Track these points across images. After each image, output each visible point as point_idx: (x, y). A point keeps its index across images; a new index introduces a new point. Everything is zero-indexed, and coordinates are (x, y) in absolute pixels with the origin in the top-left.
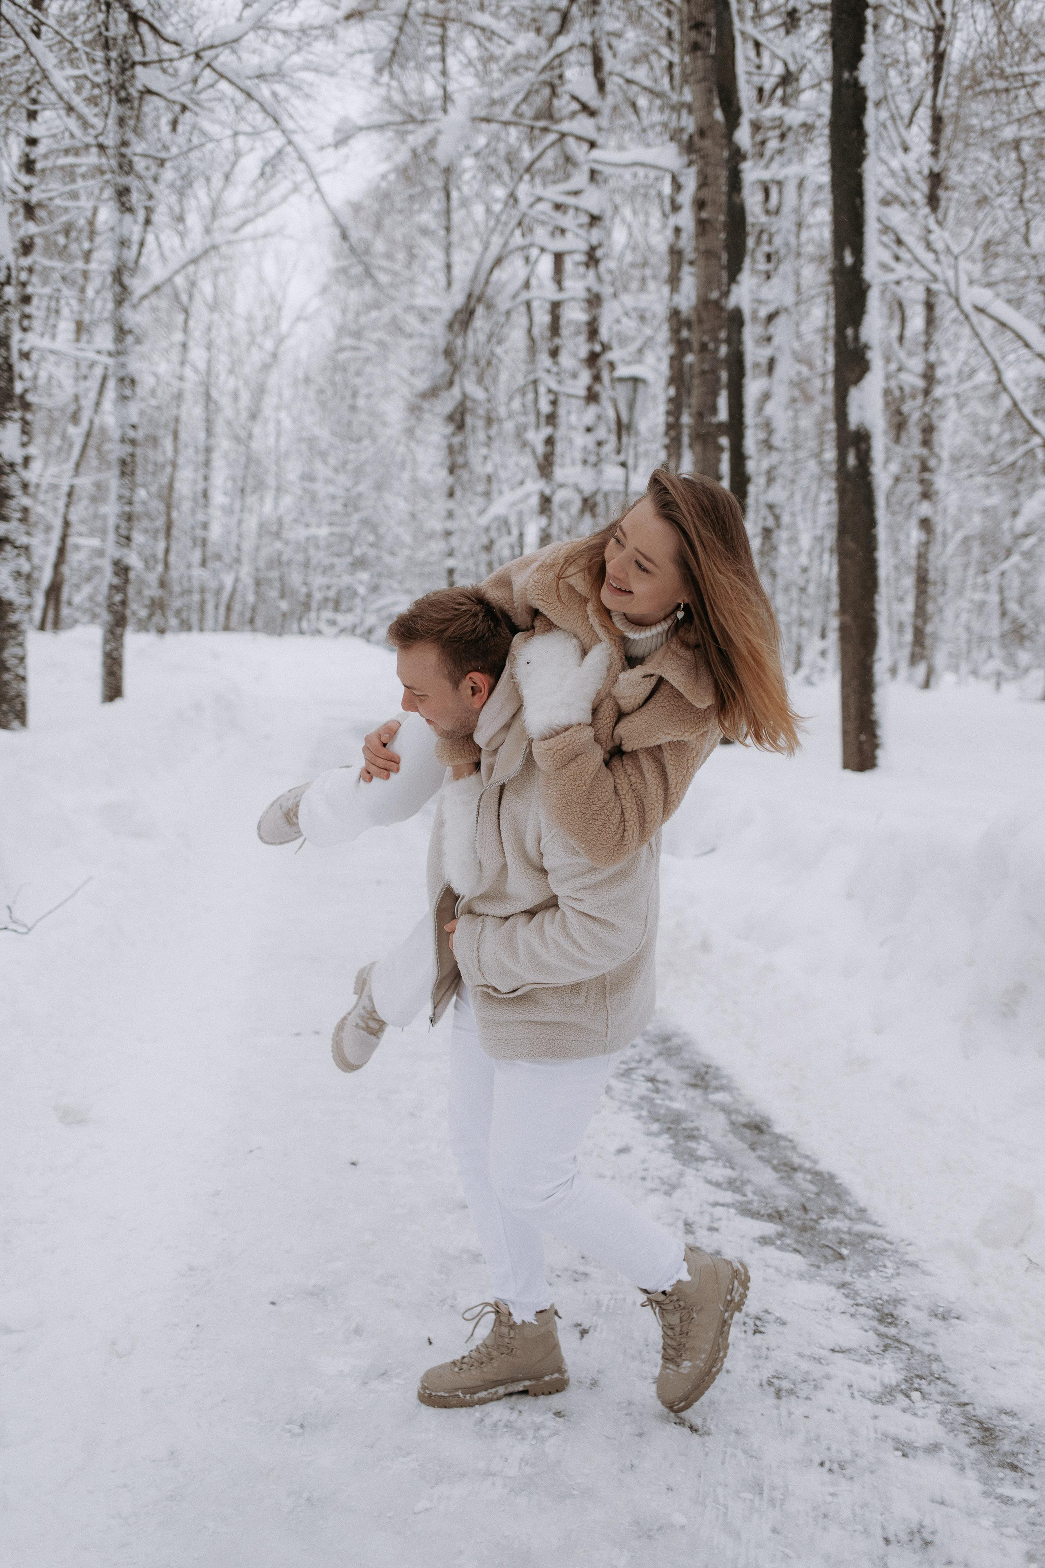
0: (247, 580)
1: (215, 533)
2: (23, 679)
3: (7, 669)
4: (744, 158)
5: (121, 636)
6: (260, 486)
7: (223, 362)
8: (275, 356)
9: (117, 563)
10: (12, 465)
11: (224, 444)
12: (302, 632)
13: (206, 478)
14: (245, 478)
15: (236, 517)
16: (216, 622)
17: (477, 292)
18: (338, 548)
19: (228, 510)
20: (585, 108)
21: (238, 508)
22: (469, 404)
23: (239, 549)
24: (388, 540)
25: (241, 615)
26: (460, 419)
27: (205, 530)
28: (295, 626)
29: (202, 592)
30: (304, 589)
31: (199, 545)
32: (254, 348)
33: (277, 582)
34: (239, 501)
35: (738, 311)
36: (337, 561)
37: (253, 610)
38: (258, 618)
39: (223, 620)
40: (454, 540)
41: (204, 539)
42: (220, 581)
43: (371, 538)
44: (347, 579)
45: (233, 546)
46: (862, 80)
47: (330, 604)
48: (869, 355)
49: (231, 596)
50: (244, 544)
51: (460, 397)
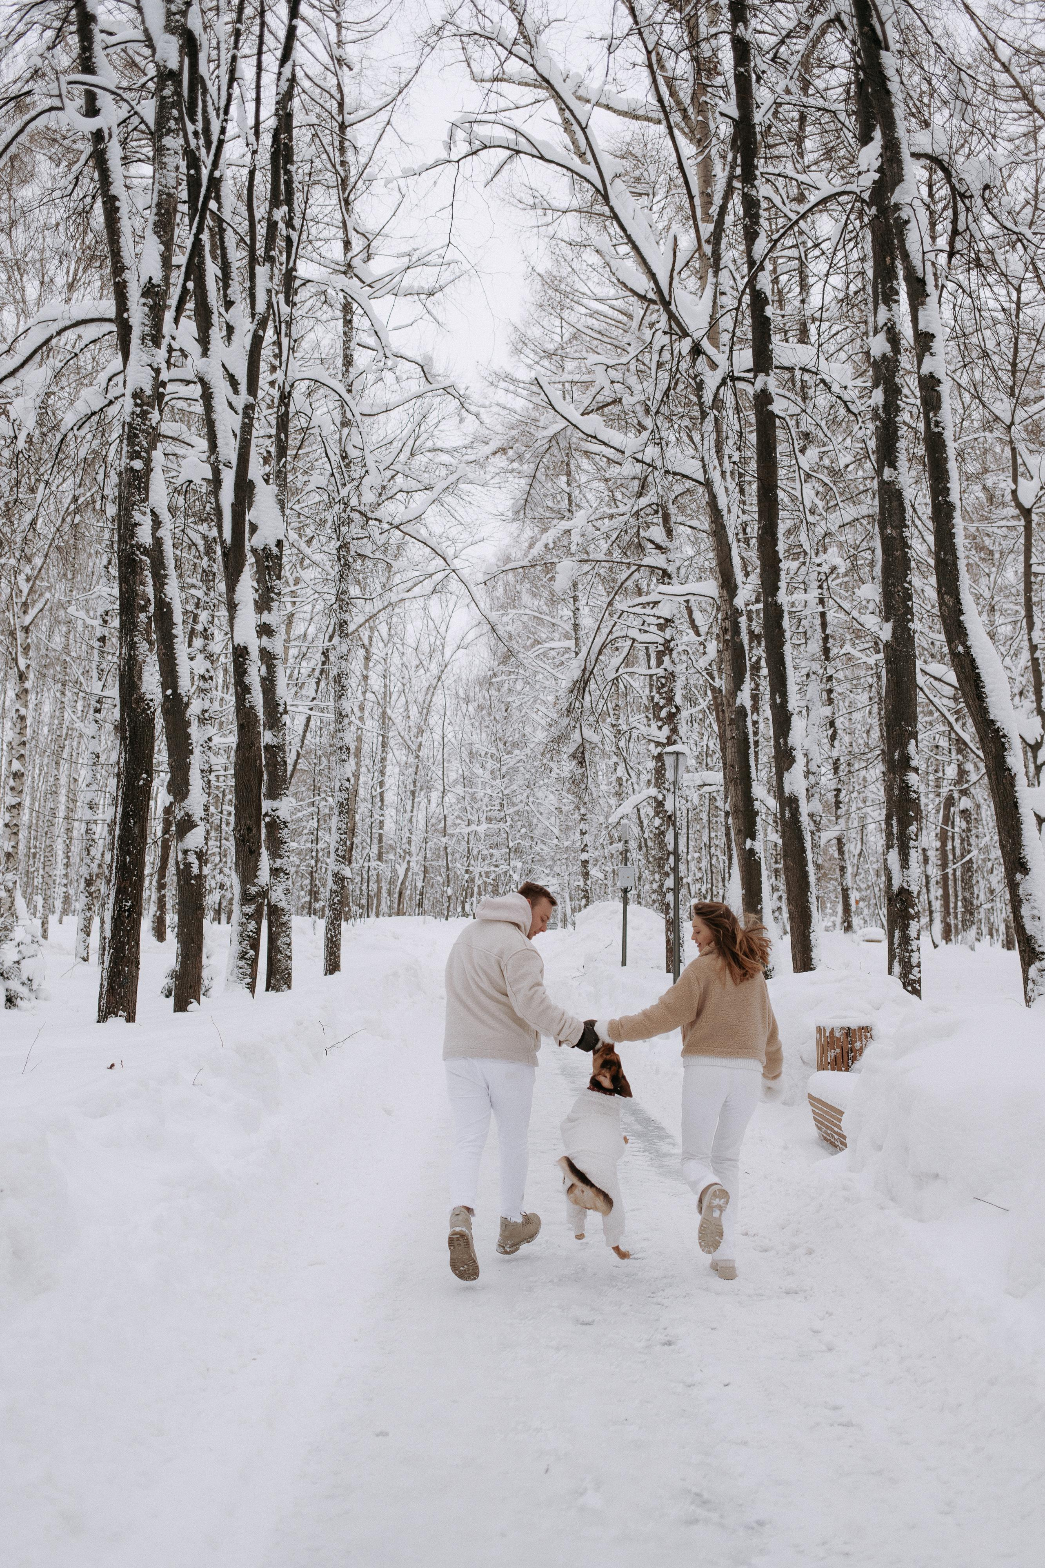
0: (416, 867)
1: (389, 827)
2: (290, 958)
3: (280, 952)
5: (339, 925)
7: (396, 687)
8: (439, 679)
9: (336, 875)
10: (285, 823)
11: (397, 755)
12: (465, 915)
13: (382, 784)
14: (415, 782)
15: (407, 816)
16: (390, 907)
17: (589, 668)
18: (495, 839)
19: (400, 809)
20: (658, 547)
21: (409, 808)
22: (587, 745)
23: (409, 843)
24: (538, 832)
25: (411, 899)
26: (580, 757)
27: (381, 828)
28: (459, 909)
29: (378, 881)
30: (467, 876)
31: (376, 841)
32: (422, 671)
33: (443, 870)
34: (410, 803)
35: (743, 708)
36: (494, 851)
37: (422, 894)
38: (426, 902)
39: (396, 905)
40: (587, 838)
41: (380, 835)
42: (394, 871)
43: (523, 830)
44: (504, 867)
45: (405, 840)
46: (779, 601)
47: (490, 888)
48: (794, 753)
49: (403, 883)
50: (413, 837)
51: (580, 741)
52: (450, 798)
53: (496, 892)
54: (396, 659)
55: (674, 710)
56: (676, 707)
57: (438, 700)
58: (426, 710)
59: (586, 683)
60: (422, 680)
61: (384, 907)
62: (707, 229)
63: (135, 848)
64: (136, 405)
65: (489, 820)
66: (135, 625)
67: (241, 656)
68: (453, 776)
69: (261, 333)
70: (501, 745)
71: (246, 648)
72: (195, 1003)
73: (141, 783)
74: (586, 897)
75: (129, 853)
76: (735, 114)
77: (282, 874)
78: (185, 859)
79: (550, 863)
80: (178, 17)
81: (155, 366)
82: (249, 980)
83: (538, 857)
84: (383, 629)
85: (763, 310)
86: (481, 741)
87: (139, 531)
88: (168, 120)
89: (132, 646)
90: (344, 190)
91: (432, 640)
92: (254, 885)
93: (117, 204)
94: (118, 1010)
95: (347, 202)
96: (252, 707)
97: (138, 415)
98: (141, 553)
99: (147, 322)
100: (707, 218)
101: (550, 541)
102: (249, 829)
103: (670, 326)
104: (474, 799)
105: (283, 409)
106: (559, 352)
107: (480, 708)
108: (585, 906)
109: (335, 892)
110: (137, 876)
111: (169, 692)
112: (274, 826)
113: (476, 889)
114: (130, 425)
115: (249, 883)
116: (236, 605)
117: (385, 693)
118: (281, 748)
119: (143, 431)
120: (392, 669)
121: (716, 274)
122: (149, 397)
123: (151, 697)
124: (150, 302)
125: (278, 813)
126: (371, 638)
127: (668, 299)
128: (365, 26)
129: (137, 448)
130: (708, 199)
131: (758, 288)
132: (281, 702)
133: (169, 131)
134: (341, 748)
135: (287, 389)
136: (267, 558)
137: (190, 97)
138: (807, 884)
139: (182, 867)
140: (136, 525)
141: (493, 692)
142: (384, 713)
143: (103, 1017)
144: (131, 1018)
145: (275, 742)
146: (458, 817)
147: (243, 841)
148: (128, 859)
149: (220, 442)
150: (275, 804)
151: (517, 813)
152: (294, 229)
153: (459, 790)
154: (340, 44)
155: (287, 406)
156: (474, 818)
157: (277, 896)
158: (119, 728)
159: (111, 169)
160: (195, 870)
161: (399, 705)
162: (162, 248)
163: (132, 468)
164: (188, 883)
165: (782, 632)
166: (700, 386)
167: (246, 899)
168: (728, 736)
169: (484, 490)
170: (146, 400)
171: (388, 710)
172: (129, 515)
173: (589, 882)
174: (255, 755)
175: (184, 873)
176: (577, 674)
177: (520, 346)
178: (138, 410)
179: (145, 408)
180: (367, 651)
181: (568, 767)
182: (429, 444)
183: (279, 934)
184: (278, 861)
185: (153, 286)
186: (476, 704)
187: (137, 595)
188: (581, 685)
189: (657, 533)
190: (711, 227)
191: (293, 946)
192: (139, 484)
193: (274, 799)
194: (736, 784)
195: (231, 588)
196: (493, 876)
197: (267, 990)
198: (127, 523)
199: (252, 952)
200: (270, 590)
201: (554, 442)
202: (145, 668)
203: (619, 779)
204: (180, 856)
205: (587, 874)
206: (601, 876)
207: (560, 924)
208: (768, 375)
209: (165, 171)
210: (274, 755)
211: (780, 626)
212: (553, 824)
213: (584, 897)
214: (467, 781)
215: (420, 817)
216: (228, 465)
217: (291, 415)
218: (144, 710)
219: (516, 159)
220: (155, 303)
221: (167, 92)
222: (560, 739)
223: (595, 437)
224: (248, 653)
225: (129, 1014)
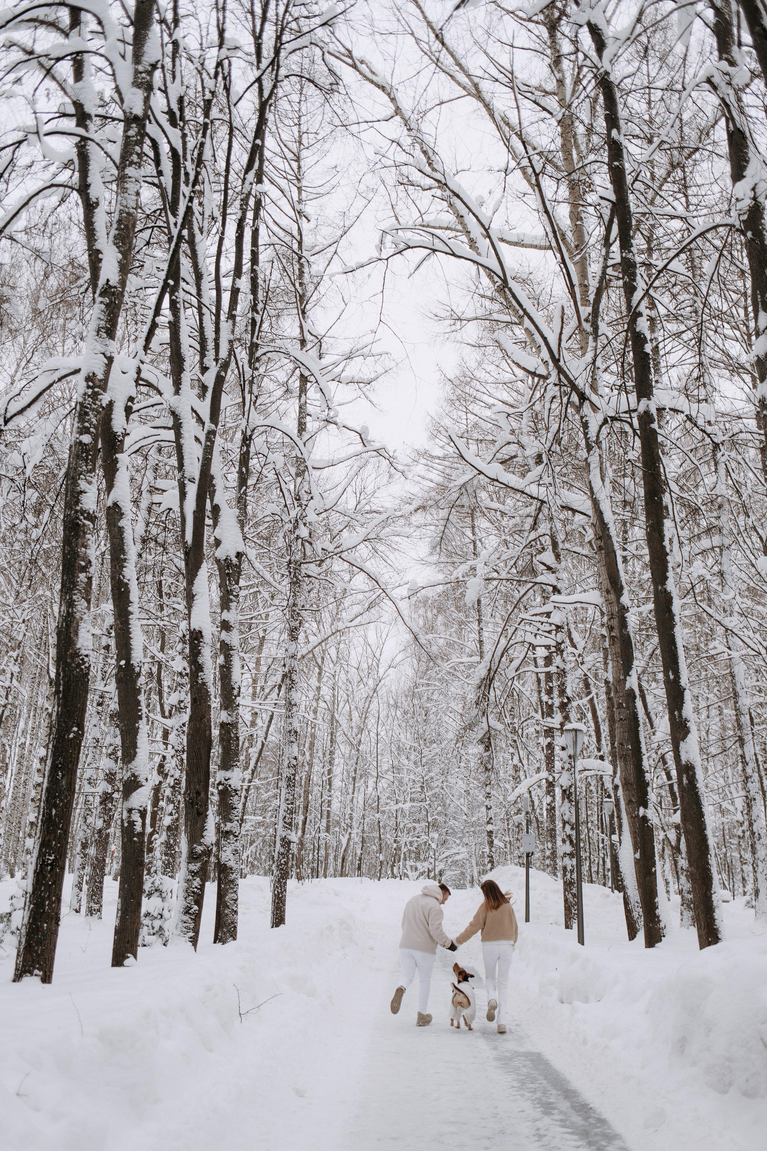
0: (357, 839)
1: (336, 806)
2: (236, 912)
3: (228, 907)
4: (627, 610)
5: (285, 883)
6: (365, 774)
7: (342, 695)
8: (375, 691)
9: (283, 839)
10: (236, 790)
11: (343, 749)
12: (394, 876)
13: (330, 772)
14: (355, 770)
15: (349, 797)
16: (335, 870)
17: (494, 668)
18: (417, 816)
19: (344, 792)
20: (549, 568)
21: (350, 791)
22: (493, 732)
23: (351, 818)
24: (452, 809)
25: (352, 863)
26: (487, 742)
27: (329, 806)
28: (389, 872)
29: (326, 849)
30: (395, 845)
31: (325, 816)
32: (362, 686)
33: (377, 840)
34: (351, 786)
35: (632, 690)
36: (417, 825)
37: (360, 860)
38: (363, 866)
39: (339, 868)
40: (491, 813)
41: (328, 812)
42: (339, 841)
43: (439, 808)
44: (424, 838)
45: (347, 816)
46: (668, 589)
47: (413, 855)
48: (689, 724)
49: (345, 850)
50: (354, 814)
51: (486, 728)
52: (383, 783)
53: (418, 858)
54: (343, 676)
55: (566, 701)
56: (568, 698)
57: (374, 706)
58: (365, 715)
59: (492, 680)
60: (362, 692)
61: (331, 870)
62: (586, 311)
63: (61, 801)
64: (88, 387)
65: (412, 800)
66: (75, 584)
67: (196, 639)
68: (385, 767)
69: (223, 374)
70: (421, 742)
71: (200, 632)
72: (132, 958)
73: (71, 736)
74: (491, 862)
75: (55, 806)
76: (613, 197)
77: (231, 837)
78: (130, 817)
79: (460, 835)
80: (144, 75)
81: (108, 355)
82: (191, 934)
83: (451, 831)
84: (333, 652)
85: (642, 347)
86: (407, 739)
87: (83, 498)
88: (131, 154)
89: (71, 604)
90: (301, 304)
91: (370, 661)
92: (201, 844)
93: (100, 256)
94: (34, 968)
95: (304, 312)
96: (204, 684)
97: (89, 396)
98: (85, 518)
99: (102, 317)
100: (585, 302)
101: (460, 575)
102: (198, 793)
103: (560, 379)
104: (401, 782)
105: (245, 449)
106: (466, 435)
107: (405, 713)
108: (491, 869)
109: (282, 854)
110: (62, 829)
111: (123, 662)
112: (226, 793)
113: (402, 856)
114: (81, 404)
115: (195, 842)
116: (194, 596)
117: (334, 702)
118: (234, 725)
119: (93, 410)
120: (340, 684)
121: (595, 339)
122: (101, 380)
123: (86, 652)
124: (107, 300)
125: (230, 782)
126: (323, 658)
127: (557, 357)
128: (319, 190)
129: (87, 424)
130: (585, 287)
131: (638, 330)
132: (236, 686)
133: (132, 163)
134: (290, 732)
135: (249, 433)
136: (228, 566)
137: (173, 198)
138: (707, 847)
139: (126, 825)
140: (82, 492)
141: (416, 702)
142: (333, 716)
143: (18, 977)
144: (46, 979)
145: (229, 720)
146: (388, 798)
147: (192, 803)
148: (54, 812)
149: (186, 462)
150: (228, 774)
151: (434, 795)
152: (258, 313)
153: (390, 776)
154: (300, 201)
155: (248, 446)
156: (401, 799)
157: (227, 856)
158: (54, 683)
159: (97, 229)
160: (138, 828)
161: (344, 711)
162: (120, 256)
163: (81, 442)
164: (131, 840)
165: (672, 616)
166: (585, 425)
167: (193, 857)
168: (617, 717)
169: (408, 540)
170: (98, 383)
171: (336, 715)
172: (75, 483)
173: (493, 849)
174: (205, 726)
175: (128, 831)
176: (483, 673)
177: (435, 433)
178: (90, 391)
179: (96, 390)
180: (320, 668)
181: (476, 750)
182: (367, 508)
183: (227, 890)
184: (229, 825)
185: (111, 287)
186: (402, 710)
187: (78, 556)
188: (488, 682)
189: (548, 557)
190: (589, 309)
191: (239, 901)
192: (87, 456)
193: (227, 770)
194: (625, 760)
195: (190, 582)
196: (415, 845)
197: (215, 942)
198: (73, 491)
199: (196, 907)
200: (229, 592)
201: (463, 490)
202: (82, 625)
203: (515, 766)
204: (125, 815)
205: (492, 842)
206: (502, 845)
207: (468, 885)
208: (649, 399)
209: (126, 195)
210: (229, 732)
211: (670, 611)
212: (462, 803)
213: (490, 862)
214: (395, 769)
215: (360, 798)
216: (192, 480)
217: (251, 454)
218: (79, 665)
219: (433, 257)
220: (111, 302)
221: (131, 133)
222: (470, 727)
223: (497, 480)
224: (202, 637)
225: (45, 973)
